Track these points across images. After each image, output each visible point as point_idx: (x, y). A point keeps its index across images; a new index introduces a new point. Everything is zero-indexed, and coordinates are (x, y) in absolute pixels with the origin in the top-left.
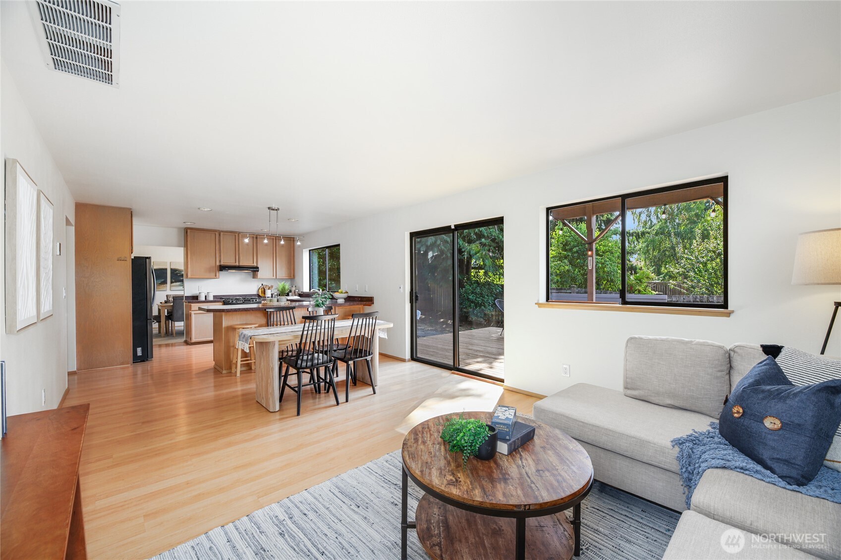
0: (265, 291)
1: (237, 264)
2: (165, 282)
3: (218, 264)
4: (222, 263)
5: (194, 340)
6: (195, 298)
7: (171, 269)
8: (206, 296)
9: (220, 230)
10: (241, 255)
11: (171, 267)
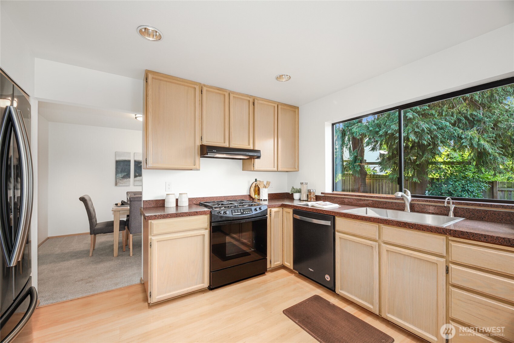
0: (259, 190)
1: (226, 145)
2: (128, 176)
3: (198, 143)
4: (205, 143)
5: (156, 297)
6: (160, 204)
7: (135, 161)
8: (177, 200)
9: (203, 82)
10: (232, 130)
11: (135, 159)
